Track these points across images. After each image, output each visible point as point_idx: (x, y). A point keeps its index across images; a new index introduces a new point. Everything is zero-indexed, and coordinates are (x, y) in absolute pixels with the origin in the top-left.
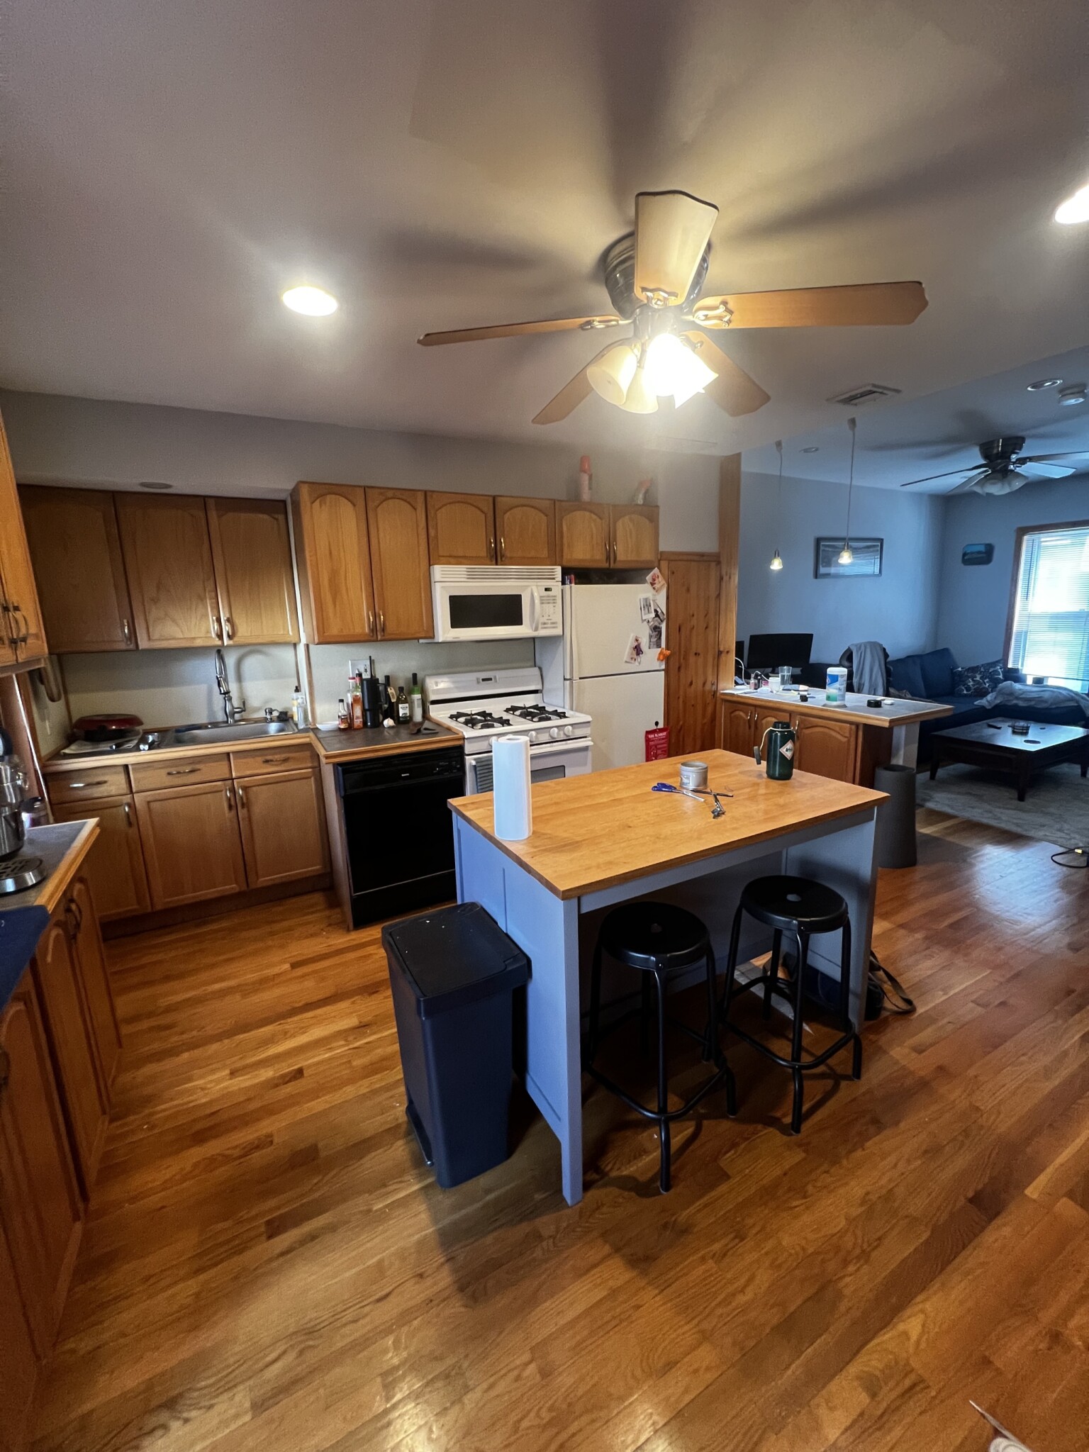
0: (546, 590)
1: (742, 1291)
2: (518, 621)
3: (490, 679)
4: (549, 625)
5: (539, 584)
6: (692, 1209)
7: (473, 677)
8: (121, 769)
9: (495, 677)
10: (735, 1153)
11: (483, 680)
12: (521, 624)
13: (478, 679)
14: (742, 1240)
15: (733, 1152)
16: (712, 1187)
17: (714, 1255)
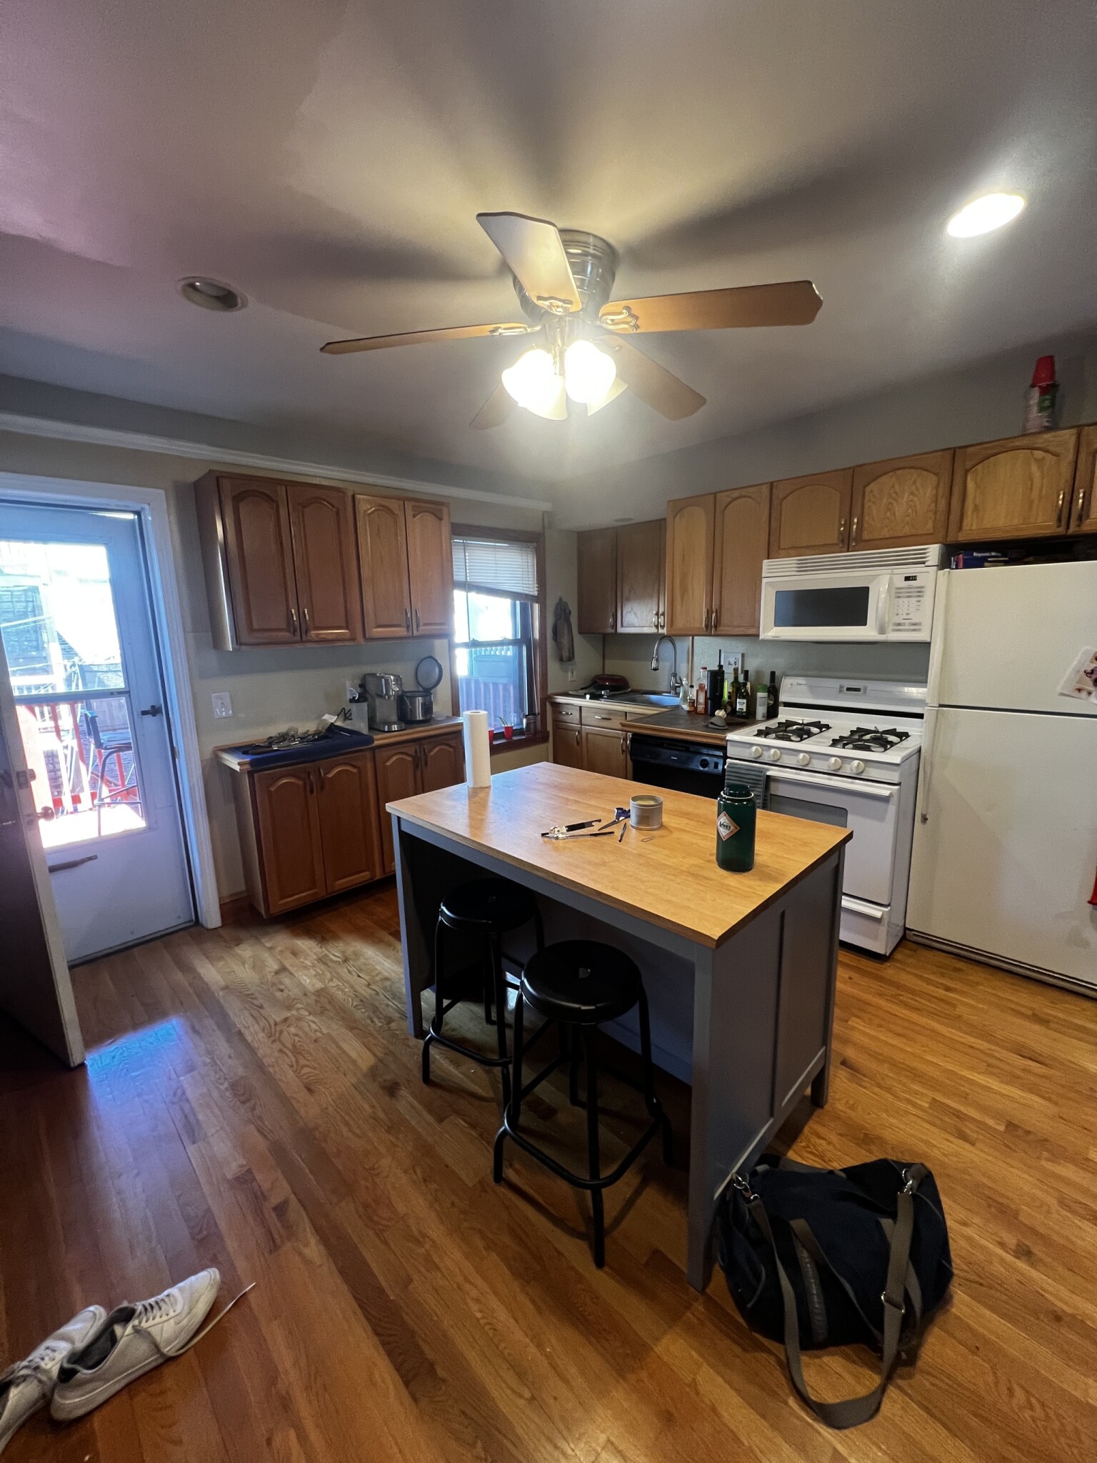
0: (907, 579)
1: (350, 1131)
2: (861, 620)
3: (858, 690)
4: (907, 627)
5: (895, 571)
6: (411, 1099)
7: (835, 684)
8: (578, 708)
9: (865, 689)
10: (466, 1127)
11: (848, 689)
12: (865, 625)
13: (841, 687)
14: (387, 1131)
15: (466, 1125)
16: (430, 1111)
17: (376, 1113)
